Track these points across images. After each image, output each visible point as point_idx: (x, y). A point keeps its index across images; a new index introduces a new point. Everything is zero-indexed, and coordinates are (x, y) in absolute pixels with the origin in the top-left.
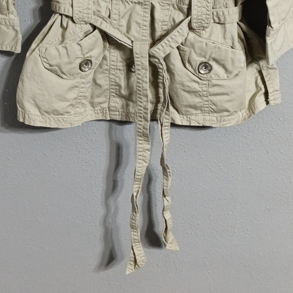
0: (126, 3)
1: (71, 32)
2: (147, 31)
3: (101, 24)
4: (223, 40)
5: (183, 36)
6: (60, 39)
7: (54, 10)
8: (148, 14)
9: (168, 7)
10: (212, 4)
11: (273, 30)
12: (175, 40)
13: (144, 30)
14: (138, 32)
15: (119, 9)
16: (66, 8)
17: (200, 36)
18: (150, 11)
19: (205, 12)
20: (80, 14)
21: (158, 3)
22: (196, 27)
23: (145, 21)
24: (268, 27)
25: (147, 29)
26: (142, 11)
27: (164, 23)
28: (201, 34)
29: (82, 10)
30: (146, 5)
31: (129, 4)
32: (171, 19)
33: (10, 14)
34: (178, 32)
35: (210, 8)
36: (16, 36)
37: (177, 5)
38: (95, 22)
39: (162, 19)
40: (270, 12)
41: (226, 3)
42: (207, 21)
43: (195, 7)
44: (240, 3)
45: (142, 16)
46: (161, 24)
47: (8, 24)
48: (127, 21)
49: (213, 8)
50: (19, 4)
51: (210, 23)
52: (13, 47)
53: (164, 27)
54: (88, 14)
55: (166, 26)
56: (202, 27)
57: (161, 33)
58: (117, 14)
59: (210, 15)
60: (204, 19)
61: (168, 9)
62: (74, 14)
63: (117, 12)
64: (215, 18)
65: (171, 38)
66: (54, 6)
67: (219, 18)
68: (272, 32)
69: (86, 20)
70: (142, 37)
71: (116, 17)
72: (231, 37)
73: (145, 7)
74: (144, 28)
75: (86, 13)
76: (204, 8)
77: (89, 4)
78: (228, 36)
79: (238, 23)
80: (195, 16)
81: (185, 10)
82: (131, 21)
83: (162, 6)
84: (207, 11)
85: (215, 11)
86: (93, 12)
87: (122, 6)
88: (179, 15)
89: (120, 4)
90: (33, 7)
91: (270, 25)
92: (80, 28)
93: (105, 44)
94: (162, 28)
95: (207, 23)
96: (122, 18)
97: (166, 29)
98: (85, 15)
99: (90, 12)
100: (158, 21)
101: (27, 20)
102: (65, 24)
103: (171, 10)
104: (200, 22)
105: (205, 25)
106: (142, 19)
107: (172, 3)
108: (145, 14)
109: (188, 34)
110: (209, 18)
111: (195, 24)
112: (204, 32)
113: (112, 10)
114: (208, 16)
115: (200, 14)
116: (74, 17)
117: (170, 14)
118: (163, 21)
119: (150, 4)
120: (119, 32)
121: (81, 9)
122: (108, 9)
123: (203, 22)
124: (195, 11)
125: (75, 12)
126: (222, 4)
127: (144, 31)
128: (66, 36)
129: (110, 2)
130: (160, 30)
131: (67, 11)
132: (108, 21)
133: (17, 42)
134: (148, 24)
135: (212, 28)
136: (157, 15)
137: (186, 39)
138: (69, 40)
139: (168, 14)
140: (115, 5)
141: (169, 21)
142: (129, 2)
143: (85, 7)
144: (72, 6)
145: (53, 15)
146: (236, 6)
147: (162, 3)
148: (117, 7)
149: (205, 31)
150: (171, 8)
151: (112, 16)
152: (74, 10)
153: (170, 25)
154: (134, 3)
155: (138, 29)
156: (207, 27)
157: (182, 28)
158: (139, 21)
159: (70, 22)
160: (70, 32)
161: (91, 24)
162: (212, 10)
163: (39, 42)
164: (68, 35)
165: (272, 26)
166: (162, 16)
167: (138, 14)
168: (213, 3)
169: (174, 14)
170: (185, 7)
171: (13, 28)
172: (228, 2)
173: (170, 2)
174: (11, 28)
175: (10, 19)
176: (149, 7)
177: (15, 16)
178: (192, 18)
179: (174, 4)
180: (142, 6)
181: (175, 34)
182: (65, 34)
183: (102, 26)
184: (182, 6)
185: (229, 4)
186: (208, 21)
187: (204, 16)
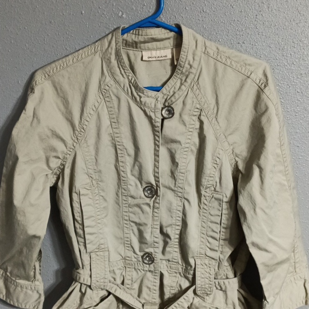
0: (138, 271)
1: (89, 297)
2: (156, 294)
3: (115, 291)
4: (225, 305)
5: (189, 301)
6: (79, 302)
7: (75, 278)
8: (157, 280)
9: (175, 275)
10: (214, 276)
11: (268, 304)
12: (181, 306)
13: (154, 293)
14: (149, 295)
15: (132, 275)
16: (85, 278)
17: (204, 301)
18: (159, 278)
19: (208, 282)
20: (97, 283)
21: (166, 271)
22: (200, 294)
23: (155, 286)
24: (263, 300)
25: (156, 293)
26: (152, 277)
27: (171, 288)
28: (205, 299)
29: (100, 279)
30: (156, 273)
31: (140, 271)
32: (178, 285)
33: (36, 281)
34: (184, 299)
35: (212, 279)
36: (40, 297)
37: (183, 273)
38: (110, 289)
39: (170, 285)
40: (265, 289)
41: (227, 274)
42: (209, 290)
43: (199, 278)
44: (238, 274)
45: (152, 282)
46: (169, 288)
47: (33, 288)
48: (139, 285)
49: (215, 278)
50: (44, 266)
51: (212, 291)
52: (35, 306)
53: (171, 291)
54: (105, 283)
55: (174, 291)
56: (206, 293)
57: (169, 296)
58: (130, 280)
59: (212, 284)
60: (208, 288)
61: (175, 276)
62: (92, 283)
63: (130, 278)
64: (217, 286)
65: (178, 304)
66: (75, 275)
67: (220, 287)
68: (267, 305)
69: (102, 287)
70: (152, 299)
71: (129, 282)
72: (232, 303)
73: (155, 274)
74: (154, 292)
75: (102, 282)
76: (207, 279)
77: (105, 274)
78: (230, 302)
79: (238, 290)
80: (199, 286)
81: (191, 279)
82: (143, 286)
83: (170, 273)
84: (210, 282)
85: (217, 282)
86: (109, 281)
87: (134, 273)
88: (185, 282)
89: (132, 271)
90: (56, 268)
91: (265, 299)
92: (97, 294)
93: (119, 304)
94: (170, 292)
95: (210, 291)
96: (135, 282)
97: (174, 293)
98: (102, 283)
99: (106, 281)
100: (167, 286)
101: (50, 279)
102: (83, 291)
103: (178, 278)
104: (204, 290)
105: (209, 293)
106: (152, 285)
107: (179, 271)
108: (155, 280)
109: (194, 298)
110: (211, 287)
111: (199, 292)
112: (207, 297)
113: (125, 276)
114: (210, 286)
115: (203, 283)
116: (92, 286)
117: (177, 281)
118: (171, 286)
119: (160, 272)
120: (131, 296)
121: (98, 279)
122: (122, 276)
123: (206, 290)
124: (199, 281)
125: (93, 282)
126: (223, 274)
127: (154, 295)
128: (84, 301)
129: (124, 270)
130: (169, 293)
131: (86, 281)
132: (121, 288)
133: (39, 303)
134: (157, 288)
135: (215, 294)
136: (165, 282)
137: (191, 304)
138: (86, 305)
139: (175, 281)
140: (128, 272)
141: (176, 286)
142: (141, 270)
143: (102, 277)
144: (91, 276)
145: (74, 282)
146: (235, 276)
147: (170, 271)
148: (130, 274)
149: (209, 296)
150: (178, 275)
151: (126, 281)
152: (92, 280)
153: (177, 289)
154: (145, 271)
155: (149, 292)
156: (210, 294)
157: (187, 295)
158: (150, 286)
159: (88, 289)
160: (87, 298)
161: (107, 290)
162: (214, 280)
163: (59, 305)
164: (86, 300)
165: (267, 300)
166: (170, 282)
167: (148, 280)
168: (214, 274)
169: (181, 281)
170: (190, 277)
171: (38, 292)
172: (228, 273)
173: (177, 270)
174: (35, 292)
175: (35, 285)
176: (159, 275)
177: (40, 283)
178: (196, 287)
179: (181, 273)
180: (152, 273)
181: (181, 301)
182: (83, 299)
183: (116, 292)
184: (187, 275)
185: (229, 275)
186: (211, 289)
187: (207, 285)
